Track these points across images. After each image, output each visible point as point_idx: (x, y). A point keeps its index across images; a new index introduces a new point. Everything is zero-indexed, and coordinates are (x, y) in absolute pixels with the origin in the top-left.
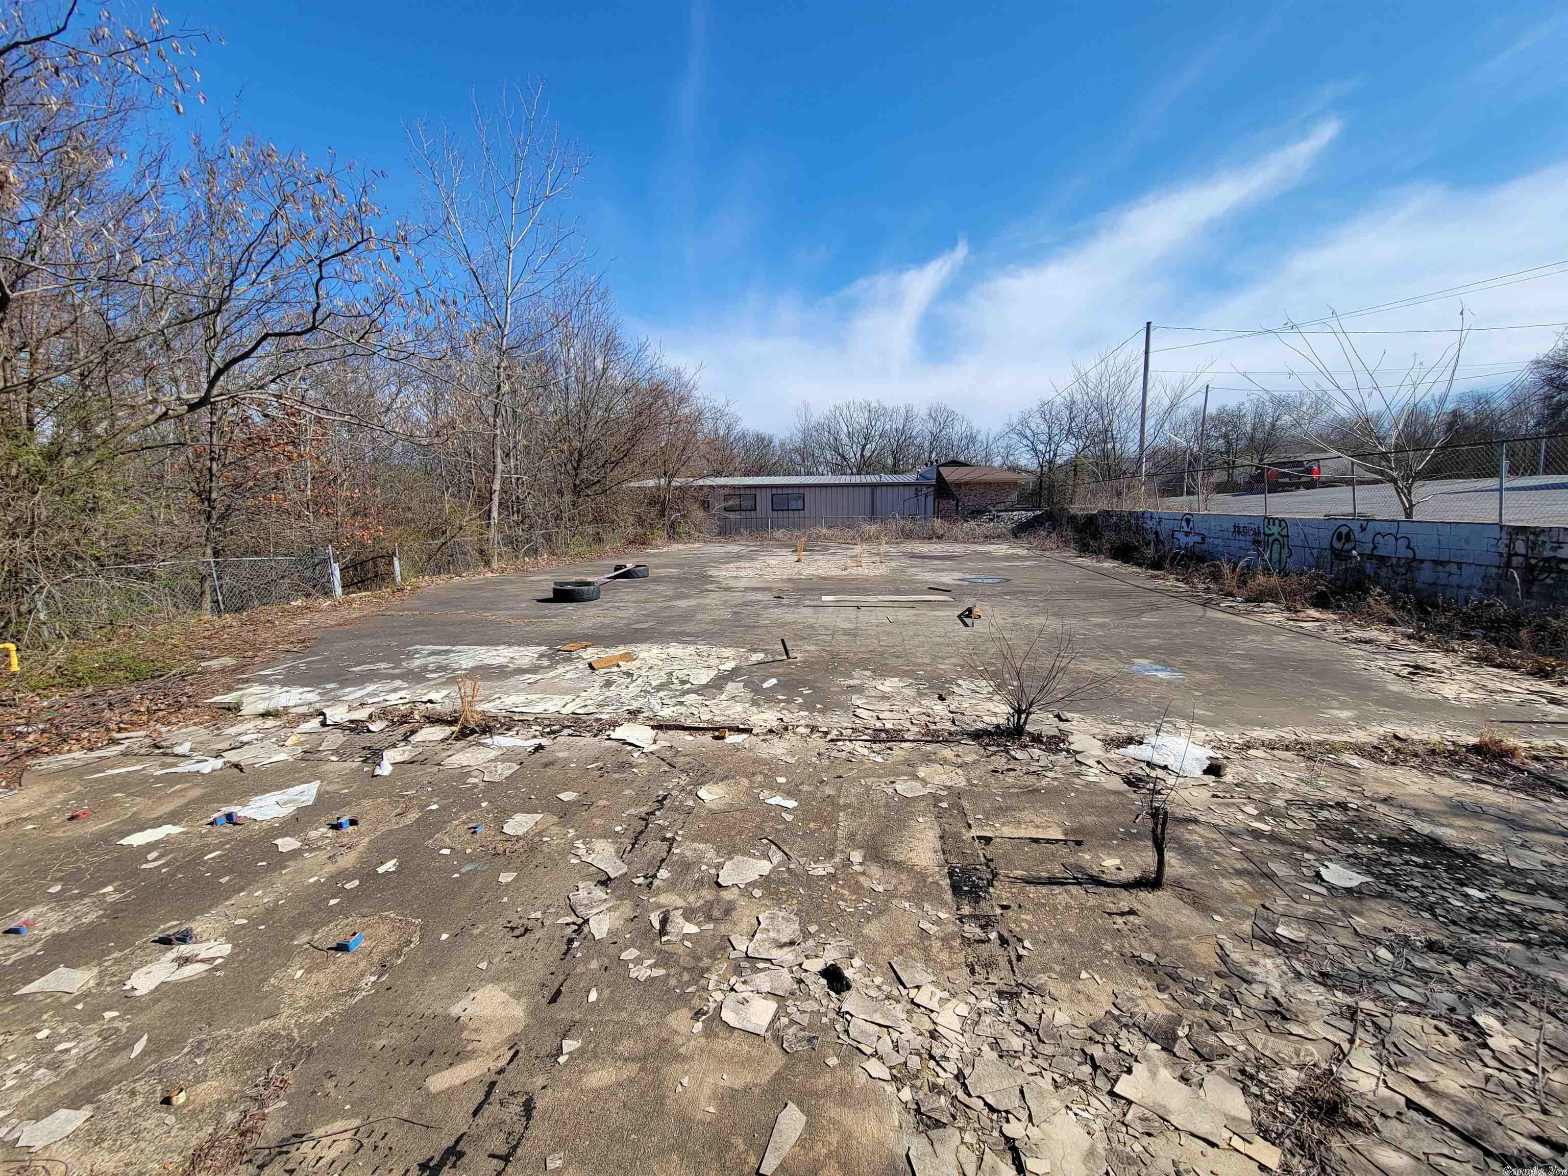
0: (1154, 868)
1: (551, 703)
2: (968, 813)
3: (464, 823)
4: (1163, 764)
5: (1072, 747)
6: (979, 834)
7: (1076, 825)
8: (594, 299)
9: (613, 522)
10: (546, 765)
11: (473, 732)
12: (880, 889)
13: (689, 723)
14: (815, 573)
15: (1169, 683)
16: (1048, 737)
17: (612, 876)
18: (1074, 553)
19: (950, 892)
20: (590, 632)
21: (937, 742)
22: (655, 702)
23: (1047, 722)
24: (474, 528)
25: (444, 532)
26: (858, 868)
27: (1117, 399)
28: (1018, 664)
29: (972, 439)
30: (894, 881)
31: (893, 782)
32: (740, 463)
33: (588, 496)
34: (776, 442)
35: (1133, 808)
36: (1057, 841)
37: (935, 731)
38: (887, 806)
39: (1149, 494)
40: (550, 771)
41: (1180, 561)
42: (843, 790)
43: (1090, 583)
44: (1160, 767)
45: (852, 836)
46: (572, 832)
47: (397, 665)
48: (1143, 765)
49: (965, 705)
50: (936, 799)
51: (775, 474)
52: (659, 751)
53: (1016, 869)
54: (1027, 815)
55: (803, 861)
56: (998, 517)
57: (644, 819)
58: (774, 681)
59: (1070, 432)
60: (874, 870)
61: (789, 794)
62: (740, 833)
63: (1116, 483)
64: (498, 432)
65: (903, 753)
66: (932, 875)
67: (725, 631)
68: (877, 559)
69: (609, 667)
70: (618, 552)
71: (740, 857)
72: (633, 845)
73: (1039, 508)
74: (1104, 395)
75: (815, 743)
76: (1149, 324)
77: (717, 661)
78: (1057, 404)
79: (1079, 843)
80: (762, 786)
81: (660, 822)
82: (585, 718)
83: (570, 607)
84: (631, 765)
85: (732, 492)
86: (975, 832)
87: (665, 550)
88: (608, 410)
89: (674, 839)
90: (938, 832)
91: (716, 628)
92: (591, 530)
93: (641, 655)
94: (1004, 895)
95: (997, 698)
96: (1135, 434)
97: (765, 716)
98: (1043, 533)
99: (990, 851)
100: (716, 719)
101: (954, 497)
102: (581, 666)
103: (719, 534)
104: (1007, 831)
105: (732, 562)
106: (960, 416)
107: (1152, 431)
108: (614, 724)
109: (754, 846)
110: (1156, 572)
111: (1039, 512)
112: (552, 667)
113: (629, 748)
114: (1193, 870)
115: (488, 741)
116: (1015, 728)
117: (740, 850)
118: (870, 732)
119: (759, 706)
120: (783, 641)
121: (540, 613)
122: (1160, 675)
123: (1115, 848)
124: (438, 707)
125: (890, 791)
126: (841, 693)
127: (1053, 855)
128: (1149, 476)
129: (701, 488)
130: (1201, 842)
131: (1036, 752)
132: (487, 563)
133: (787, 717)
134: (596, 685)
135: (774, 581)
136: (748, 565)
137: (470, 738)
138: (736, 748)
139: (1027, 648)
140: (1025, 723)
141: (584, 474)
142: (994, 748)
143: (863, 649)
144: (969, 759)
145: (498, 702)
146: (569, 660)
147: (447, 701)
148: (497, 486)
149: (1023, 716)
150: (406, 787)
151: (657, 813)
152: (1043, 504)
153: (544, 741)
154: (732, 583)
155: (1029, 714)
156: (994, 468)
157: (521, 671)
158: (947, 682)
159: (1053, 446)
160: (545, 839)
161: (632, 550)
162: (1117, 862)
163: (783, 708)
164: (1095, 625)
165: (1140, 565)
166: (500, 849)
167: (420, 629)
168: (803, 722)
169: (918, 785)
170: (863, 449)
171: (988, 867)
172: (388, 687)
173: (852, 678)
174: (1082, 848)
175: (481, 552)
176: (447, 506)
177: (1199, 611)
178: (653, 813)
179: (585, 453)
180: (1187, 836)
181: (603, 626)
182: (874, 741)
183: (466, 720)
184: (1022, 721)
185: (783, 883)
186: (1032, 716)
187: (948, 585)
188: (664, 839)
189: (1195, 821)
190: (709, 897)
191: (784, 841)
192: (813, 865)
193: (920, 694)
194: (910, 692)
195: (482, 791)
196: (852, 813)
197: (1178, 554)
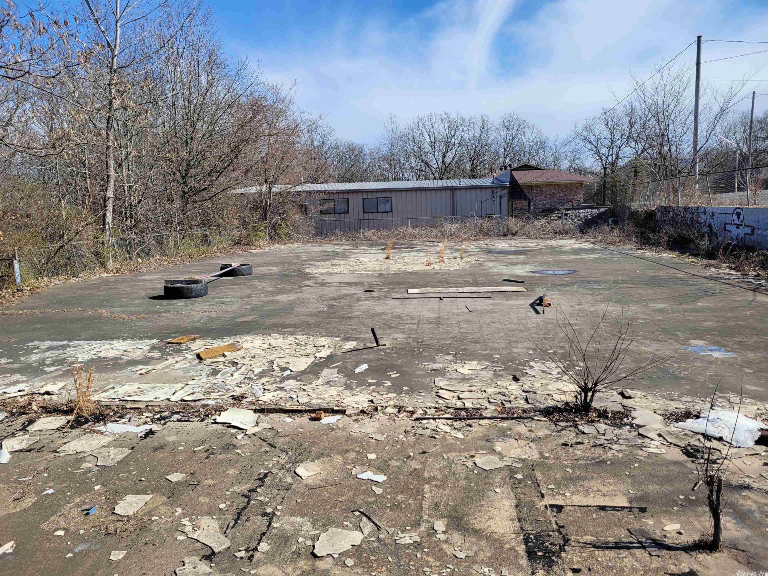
0: (711, 531)
1: (162, 391)
2: (541, 483)
3: (78, 505)
4: (718, 436)
5: (635, 422)
6: (551, 502)
7: (639, 494)
8: (196, 21)
9: (219, 225)
10: (156, 449)
11: (87, 421)
12: (462, 555)
13: (288, 406)
14: (403, 268)
15: (723, 362)
16: (614, 413)
17: (216, 551)
18: (634, 246)
19: (525, 557)
20: (198, 325)
21: (512, 419)
22: (257, 387)
23: (612, 399)
24: (89, 233)
25: (61, 237)
26: (442, 537)
27: (672, 106)
28: (584, 347)
29: (542, 145)
30: (475, 548)
31: (472, 456)
32: (334, 171)
33: (195, 202)
34: (366, 150)
35: (692, 476)
36: (623, 508)
37: (511, 409)
38: (467, 478)
39: (703, 191)
40: (159, 455)
41: (732, 251)
42: (428, 464)
43: (651, 273)
44: (716, 439)
45: (435, 507)
46: (179, 510)
47: (17, 359)
48: (700, 437)
49: (537, 385)
50: (512, 471)
51: (366, 180)
52: (261, 432)
53: (586, 535)
54: (595, 484)
55: (391, 530)
56: (566, 215)
57: (246, 496)
58: (365, 366)
59: (630, 137)
60: (457, 538)
61: (379, 469)
62: (334, 506)
63: (672, 182)
64: (110, 143)
65: (481, 429)
66: (509, 542)
67: (321, 322)
68: (457, 254)
69: (216, 357)
70: (223, 251)
71: (334, 529)
72: (236, 522)
73: (603, 206)
74: (660, 102)
75: (402, 422)
76: (699, 37)
77: (314, 349)
78: (617, 112)
79: (643, 510)
80: (354, 463)
81: (261, 498)
82: (193, 404)
83: (180, 303)
84: (235, 446)
85: (327, 197)
86: (548, 501)
87: (267, 250)
88: (213, 123)
89: (274, 514)
90: (513, 501)
91: (312, 320)
92: (199, 232)
93: (245, 346)
94: (575, 559)
95: (566, 377)
96: (689, 137)
97: (356, 398)
98: (607, 229)
99: (562, 518)
100: (313, 402)
101: (526, 198)
102: (189, 357)
103: (316, 235)
104: (578, 500)
105: (327, 260)
106: (530, 125)
107: (705, 133)
108: (219, 410)
109: (347, 520)
110: (710, 262)
111: (603, 210)
112: (162, 358)
113: (234, 431)
114: (747, 532)
115: (102, 428)
116: (582, 406)
117: (334, 522)
118: (452, 410)
119: (352, 389)
120: (373, 330)
121: (153, 309)
122: (716, 354)
123: (676, 514)
124: (55, 398)
125: (470, 464)
126: (425, 376)
127: (620, 521)
128: (702, 174)
129: (299, 193)
130: (754, 507)
131: (602, 427)
132: (103, 264)
133: (377, 399)
134: (204, 373)
135: (366, 276)
136: (342, 262)
137: (85, 426)
138: (331, 428)
139: (592, 332)
140: (591, 400)
141: (192, 182)
142: (564, 424)
143: (445, 336)
144: (541, 434)
145: (112, 392)
146: (179, 351)
147: (63, 392)
148: (110, 194)
149: (590, 394)
150: (22, 474)
151: (259, 490)
152: (607, 202)
153: (154, 427)
154: (328, 279)
155: (594, 392)
156: (560, 170)
157: (133, 363)
158: (520, 364)
159: (615, 150)
160: (154, 518)
161: (237, 250)
162: (677, 526)
163: (373, 391)
164: (654, 311)
165: (696, 255)
166: (111, 529)
167: (39, 326)
168: (391, 403)
169: (496, 458)
170: (444, 157)
171: (560, 533)
172: (7, 381)
173: (435, 362)
174: (645, 514)
175: (97, 254)
176: (64, 213)
177: (750, 295)
178: (255, 490)
179: (192, 163)
180: (742, 502)
181: (211, 320)
182: (455, 419)
183: (82, 410)
184: (589, 399)
185: (374, 551)
186: (597, 395)
187: (522, 277)
188: (265, 514)
189: (748, 488)
190: (306, 568)
191: (374, 513)
192: (401, 535)
193: (497, 375)
194: (487, 374)
195: (95, 475)
196: (436, 485)
197: (730, 244)
